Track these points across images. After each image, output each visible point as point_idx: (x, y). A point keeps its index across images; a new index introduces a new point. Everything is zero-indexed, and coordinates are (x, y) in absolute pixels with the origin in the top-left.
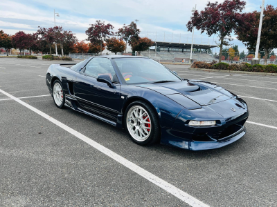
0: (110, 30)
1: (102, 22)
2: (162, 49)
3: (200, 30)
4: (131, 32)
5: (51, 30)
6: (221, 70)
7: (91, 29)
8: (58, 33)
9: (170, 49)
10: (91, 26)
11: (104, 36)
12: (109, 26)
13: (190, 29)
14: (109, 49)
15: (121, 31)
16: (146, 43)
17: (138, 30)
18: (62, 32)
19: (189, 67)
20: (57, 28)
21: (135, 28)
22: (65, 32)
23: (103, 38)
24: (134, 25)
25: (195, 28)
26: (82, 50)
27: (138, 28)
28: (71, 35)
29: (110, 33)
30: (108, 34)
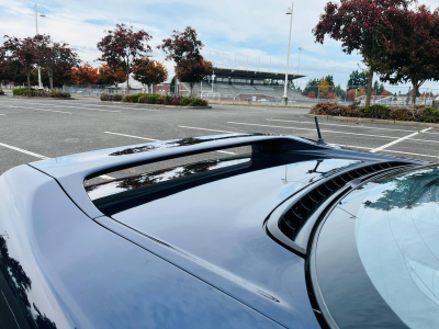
0: (144, 43)
1: (127, 27)
2: (218, 80)
5: (28, 41)
6: (377, 120)
7: (108, 39)
8: (43, 48)
9: (233, 80)
10: (107, 34)
11: (133, 54)
12: (141, 35)
14: (136, 78)
15: (168, 43)
17: (199, 43)
18: (50, 46)
20: (39, 38)
21: (194, 38)
22: (57, 45)
23: (131, 57)
24: (191, 32)
26: (87, 79)
28: (68, 50)
29: (145, 47)
30: (141, 49)
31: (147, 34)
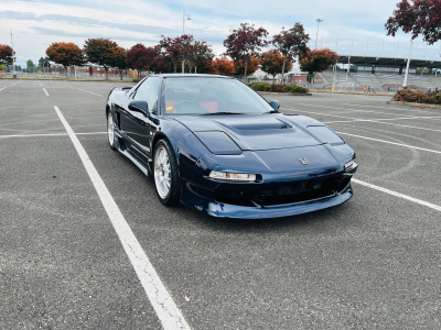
0: (262, 38)
1: (250, 25)
2: (360, 68)
3: (411, 34)
4: (294, 39)
5: (178, 40)
7: (232, 37)
8: (187, 45)
9: (377, 69)
10: (232, 33)
11: (252, 49)
12: (261, 31)
13: (392, 32)
14: (263, 69)
15: (277, 39)
16: (325, 59)
17: (307, 37)
18: (192, 44)
19: (389, 99)
20: (185, 37)
21: (302, 33)
22: (197, 43)
23: (250, 51)
24: (299, 28)
25: (400, 29)
27: (306, 33)
28: (206, 47)
29: (262, 42)
30: (259, 43)
31: (265, 31)
